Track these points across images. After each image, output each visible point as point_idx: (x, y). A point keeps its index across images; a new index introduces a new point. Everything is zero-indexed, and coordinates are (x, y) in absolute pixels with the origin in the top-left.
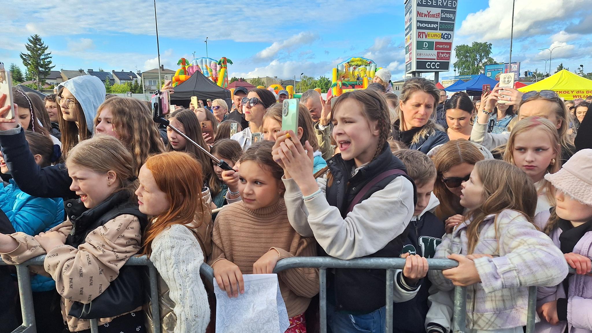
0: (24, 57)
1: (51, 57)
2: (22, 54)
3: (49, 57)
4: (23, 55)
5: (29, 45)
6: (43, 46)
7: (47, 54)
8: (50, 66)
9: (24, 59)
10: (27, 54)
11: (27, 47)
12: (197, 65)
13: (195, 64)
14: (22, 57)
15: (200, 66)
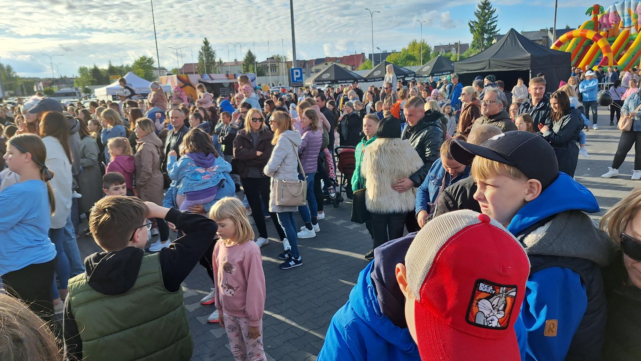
0: (472, 25)
1: (497, 21)
2: (471, 21)
3: (494, 22)
4: (471, 23)
5: (478, 11)
6: (491, 10)
7: (494, 19)
8: (495, 30)
9: (471, 27)
10: (474, 21)
11: (476, 14)
12: (615, 12)
13: (611, 11)
14: (470, 24)
15: (619, 12)
